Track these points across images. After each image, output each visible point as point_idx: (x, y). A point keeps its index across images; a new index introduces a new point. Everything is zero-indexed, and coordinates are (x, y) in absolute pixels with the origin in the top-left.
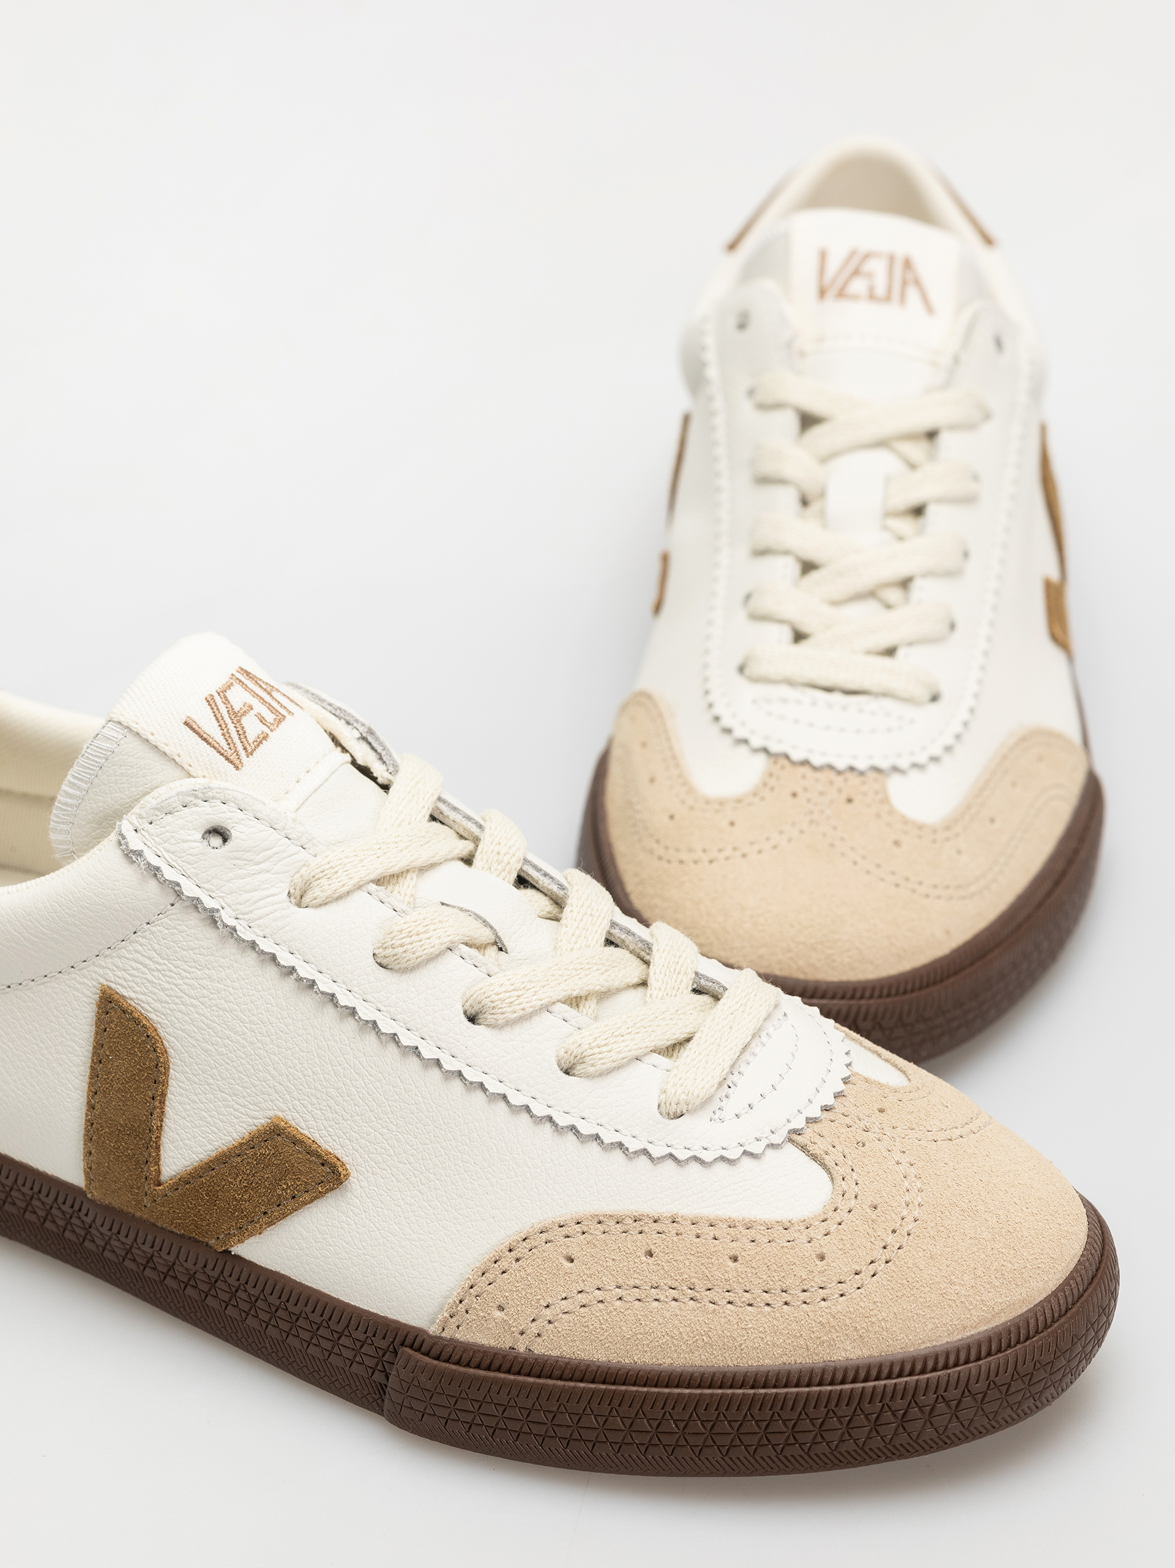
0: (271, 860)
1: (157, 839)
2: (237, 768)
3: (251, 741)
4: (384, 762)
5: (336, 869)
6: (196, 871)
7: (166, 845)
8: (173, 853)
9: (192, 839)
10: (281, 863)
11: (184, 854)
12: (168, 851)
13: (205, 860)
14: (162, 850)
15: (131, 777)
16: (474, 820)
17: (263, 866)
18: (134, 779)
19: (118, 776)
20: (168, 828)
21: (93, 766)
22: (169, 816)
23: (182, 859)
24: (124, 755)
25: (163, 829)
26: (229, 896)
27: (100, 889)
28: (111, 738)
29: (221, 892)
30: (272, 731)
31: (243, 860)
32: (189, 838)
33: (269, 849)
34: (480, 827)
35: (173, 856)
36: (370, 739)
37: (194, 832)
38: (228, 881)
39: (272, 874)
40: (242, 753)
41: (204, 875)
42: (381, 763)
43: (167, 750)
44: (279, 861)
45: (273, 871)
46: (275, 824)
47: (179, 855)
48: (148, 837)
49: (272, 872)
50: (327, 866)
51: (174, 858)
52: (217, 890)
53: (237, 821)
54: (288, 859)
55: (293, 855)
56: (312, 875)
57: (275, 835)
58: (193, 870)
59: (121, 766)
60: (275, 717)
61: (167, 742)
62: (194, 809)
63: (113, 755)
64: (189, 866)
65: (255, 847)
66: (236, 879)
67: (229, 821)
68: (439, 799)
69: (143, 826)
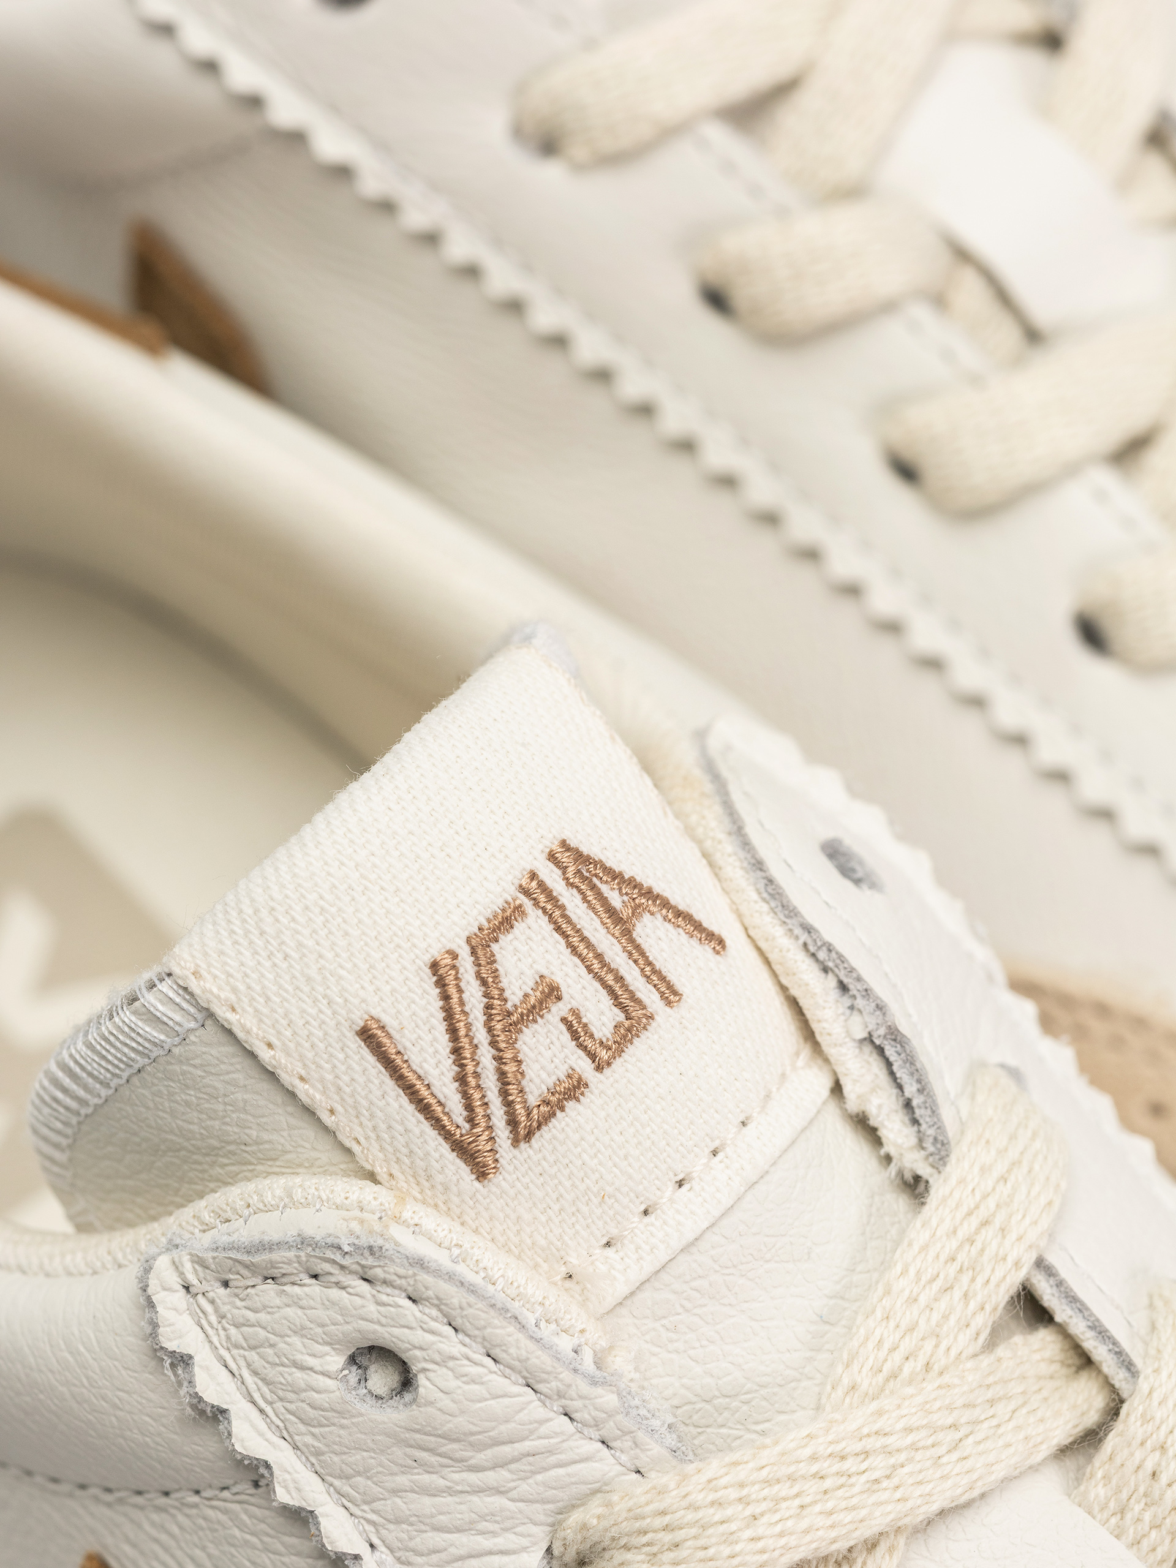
0: (513, 1466)
1: (233, 1331)
2: (481, 1173)
3: (533, 1100)
4: (915, 1122)
5: (680, 1535)
6: (316, 1444)
7: (252, 1356)
8: (267, 1382)
9: (318, 1368)
10: (539, 1477)
11: (291, 1396)
12: (255, 1373)
13: (342, 1427)
14: (242, 1363)
15: (211, 1118)
16: (1115, 1343)
17: (491, 1477)
18: (217, 1123)
19: (176, 1102)
20: (263, 1317)
21: (121, 1060)
22: (270, 1286)
23: (288, 1405)
24: (195, 1066)
25: (250, 1315)
26: (391, 1527)
27: (84, 1391)
28: (165, 1019)
29: (373, 1511)
30: (599, 1068)
31: (440, 1455)
32: (311, 1361)
33: (512, 1442)
34: (1129, 1366)
35: (265, 1389)
36: (890, 1052)
37: (327, 1349)
38: (395, 1492)
39: (513, 1500)
40: (502, 1132)
41: (336, 1459)
42: (906, 1119)
43: (302, 1090)
44: (534, 1473)
45: (514, 1494)
46: (539, 1382)
47: (280, 1393)
48: (213, 1319)
49: (510, 1495)
50: (659, 1522)
51: (268, 1395)
52: (366, 1503)
53: (437, 1358)
54: (561, 1471)
55: (575, 1462)
56: (614, 1532)
57: (535, 1409)
58: (309, 1440)
59: (187, 1087)
60: (621, 1017)
61: (303, 1073)
62: (335, 1293)
63: (168, 1058)
64: (302, 1428)
65: (472, 1434)
66: (413, 1491)
67: (418, 1353)
68: (1040, 1264)
69: (205, 1287)
